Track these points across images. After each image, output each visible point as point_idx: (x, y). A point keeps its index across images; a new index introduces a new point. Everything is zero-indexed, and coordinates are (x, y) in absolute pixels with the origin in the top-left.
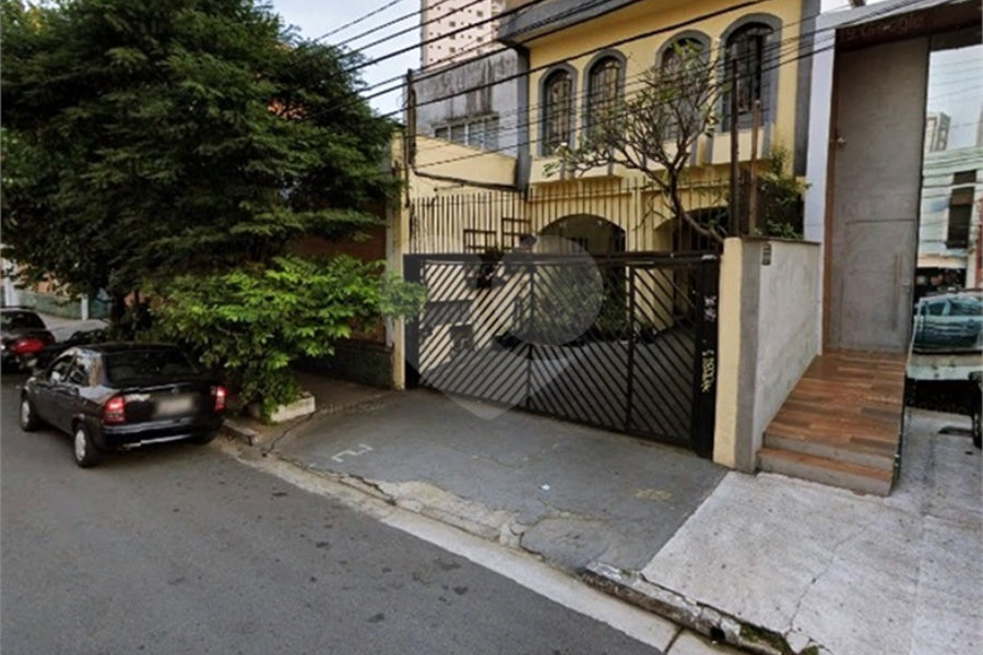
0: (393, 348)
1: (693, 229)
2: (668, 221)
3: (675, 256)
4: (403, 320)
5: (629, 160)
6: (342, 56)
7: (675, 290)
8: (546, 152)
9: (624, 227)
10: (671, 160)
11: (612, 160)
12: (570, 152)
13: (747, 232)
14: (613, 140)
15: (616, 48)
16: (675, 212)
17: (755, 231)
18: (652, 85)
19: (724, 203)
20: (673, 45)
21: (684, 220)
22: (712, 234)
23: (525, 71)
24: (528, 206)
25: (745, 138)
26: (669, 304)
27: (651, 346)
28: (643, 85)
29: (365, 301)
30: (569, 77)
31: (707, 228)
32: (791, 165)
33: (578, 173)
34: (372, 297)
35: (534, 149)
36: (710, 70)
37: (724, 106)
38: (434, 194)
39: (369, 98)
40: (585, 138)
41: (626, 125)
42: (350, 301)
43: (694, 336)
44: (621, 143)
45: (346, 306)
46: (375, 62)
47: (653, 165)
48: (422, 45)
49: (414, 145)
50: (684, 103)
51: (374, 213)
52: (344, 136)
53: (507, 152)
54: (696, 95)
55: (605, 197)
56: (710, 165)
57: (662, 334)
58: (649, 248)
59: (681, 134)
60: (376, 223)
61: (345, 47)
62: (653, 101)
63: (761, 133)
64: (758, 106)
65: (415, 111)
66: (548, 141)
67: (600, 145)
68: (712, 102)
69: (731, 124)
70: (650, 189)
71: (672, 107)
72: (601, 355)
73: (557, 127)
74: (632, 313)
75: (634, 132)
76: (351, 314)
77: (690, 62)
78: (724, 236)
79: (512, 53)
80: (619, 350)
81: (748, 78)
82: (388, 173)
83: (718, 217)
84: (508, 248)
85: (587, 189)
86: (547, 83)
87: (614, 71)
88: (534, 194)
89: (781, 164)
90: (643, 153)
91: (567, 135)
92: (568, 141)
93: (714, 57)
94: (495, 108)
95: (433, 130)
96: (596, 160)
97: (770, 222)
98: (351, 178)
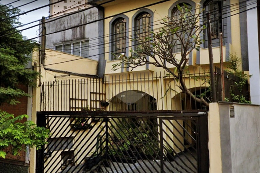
0: (29, 164)
1: (192, 98)
2: (178, 94)
3: (183, 113)
4: (35, 148)
5: (157, 62)
6: (9, 10)
7: (184, 131)
8: (113, 58)
9: (155, 97)
10: (178, 63)
11: (147, 62)
12: (126, 58)
13: (221, 100)
14: (148, 52)
15: (147, 8)
16: (182, 90)
17: (225, 99)
18: (167, 26)
19: (208, 85)
20: (176, 6)
21: (187, 93)
22: (202, 101)
23: (103, 18)
24: (104, 85)
25: (216, 51)
26: (182, 139)
27: (173, 163)
28: (163, 25)
29: (14, 138)
30: (124, 21)
31: (200, 98)
32: (241, 65)
33: (130, 69)
34: (18, 135)
35: (107, 56)
36: (196, 18)
37: (204, 35)
38: (54, 80)
39: (21, 30)
40: (134, 51)
41: (155, 45)
42: (7, 138)
43: (196, 157)
44: (152, 53)
45: (4, 140)
46: (25, 13)
47: (169, 65)
48: (49, 5)
49: (45, 54)
50: (183, 34)
51: (22, 89)
52: (8, 49)
53: (93, 58)
54: (190, 30)
55: (145, 81)
56: (199, 65)
57: (178, 155)
58: (170, 108)
59: (183, 49)
60: (22, 95)
61: (10, 6)
62: (168, 33)
63: (224, 49)
64: (222, 35)
65: (45, 37)
66: (114, 52)
67: (141, 55)
68: (198, 34)
69: (208, 44)
70: (168, 77)
71: (177, 36)
72: (145, 168)
73: (119, 45)
74: (162, 144)
75: (159, 48)
76: (7, 145)
77: (186, 14)
78: (209, 102)
79: (95, 9)
80: (155, 165)
81: (216, 22)
82: (30, 68)
83: (205, 92)
84: (94, 108)
85: (135, 78)
86: (114, 24)
87: (147, 19)
88: (107, 80)
89: (236, 64)
90: (164, 59)
91: (124, 49)
92: (125, 52)
93: (197, 12)
94: (87, 36)
95: (55, 47)
96: (139, 62)
97: (232, 95)
98: (10, 71)
